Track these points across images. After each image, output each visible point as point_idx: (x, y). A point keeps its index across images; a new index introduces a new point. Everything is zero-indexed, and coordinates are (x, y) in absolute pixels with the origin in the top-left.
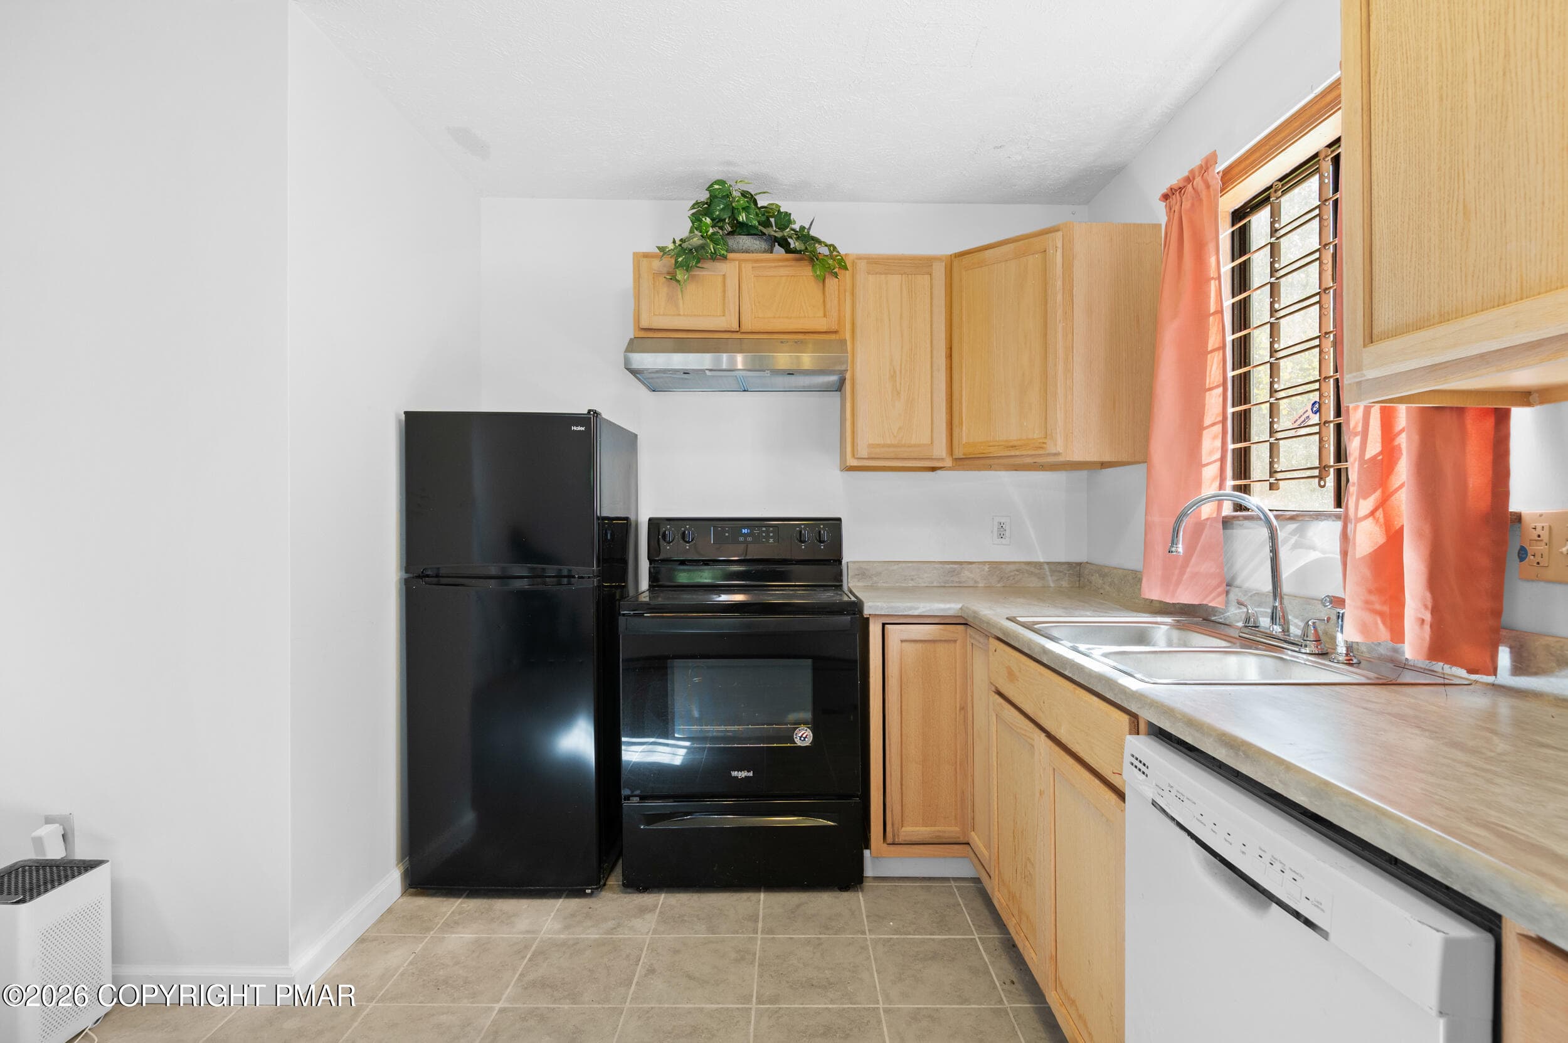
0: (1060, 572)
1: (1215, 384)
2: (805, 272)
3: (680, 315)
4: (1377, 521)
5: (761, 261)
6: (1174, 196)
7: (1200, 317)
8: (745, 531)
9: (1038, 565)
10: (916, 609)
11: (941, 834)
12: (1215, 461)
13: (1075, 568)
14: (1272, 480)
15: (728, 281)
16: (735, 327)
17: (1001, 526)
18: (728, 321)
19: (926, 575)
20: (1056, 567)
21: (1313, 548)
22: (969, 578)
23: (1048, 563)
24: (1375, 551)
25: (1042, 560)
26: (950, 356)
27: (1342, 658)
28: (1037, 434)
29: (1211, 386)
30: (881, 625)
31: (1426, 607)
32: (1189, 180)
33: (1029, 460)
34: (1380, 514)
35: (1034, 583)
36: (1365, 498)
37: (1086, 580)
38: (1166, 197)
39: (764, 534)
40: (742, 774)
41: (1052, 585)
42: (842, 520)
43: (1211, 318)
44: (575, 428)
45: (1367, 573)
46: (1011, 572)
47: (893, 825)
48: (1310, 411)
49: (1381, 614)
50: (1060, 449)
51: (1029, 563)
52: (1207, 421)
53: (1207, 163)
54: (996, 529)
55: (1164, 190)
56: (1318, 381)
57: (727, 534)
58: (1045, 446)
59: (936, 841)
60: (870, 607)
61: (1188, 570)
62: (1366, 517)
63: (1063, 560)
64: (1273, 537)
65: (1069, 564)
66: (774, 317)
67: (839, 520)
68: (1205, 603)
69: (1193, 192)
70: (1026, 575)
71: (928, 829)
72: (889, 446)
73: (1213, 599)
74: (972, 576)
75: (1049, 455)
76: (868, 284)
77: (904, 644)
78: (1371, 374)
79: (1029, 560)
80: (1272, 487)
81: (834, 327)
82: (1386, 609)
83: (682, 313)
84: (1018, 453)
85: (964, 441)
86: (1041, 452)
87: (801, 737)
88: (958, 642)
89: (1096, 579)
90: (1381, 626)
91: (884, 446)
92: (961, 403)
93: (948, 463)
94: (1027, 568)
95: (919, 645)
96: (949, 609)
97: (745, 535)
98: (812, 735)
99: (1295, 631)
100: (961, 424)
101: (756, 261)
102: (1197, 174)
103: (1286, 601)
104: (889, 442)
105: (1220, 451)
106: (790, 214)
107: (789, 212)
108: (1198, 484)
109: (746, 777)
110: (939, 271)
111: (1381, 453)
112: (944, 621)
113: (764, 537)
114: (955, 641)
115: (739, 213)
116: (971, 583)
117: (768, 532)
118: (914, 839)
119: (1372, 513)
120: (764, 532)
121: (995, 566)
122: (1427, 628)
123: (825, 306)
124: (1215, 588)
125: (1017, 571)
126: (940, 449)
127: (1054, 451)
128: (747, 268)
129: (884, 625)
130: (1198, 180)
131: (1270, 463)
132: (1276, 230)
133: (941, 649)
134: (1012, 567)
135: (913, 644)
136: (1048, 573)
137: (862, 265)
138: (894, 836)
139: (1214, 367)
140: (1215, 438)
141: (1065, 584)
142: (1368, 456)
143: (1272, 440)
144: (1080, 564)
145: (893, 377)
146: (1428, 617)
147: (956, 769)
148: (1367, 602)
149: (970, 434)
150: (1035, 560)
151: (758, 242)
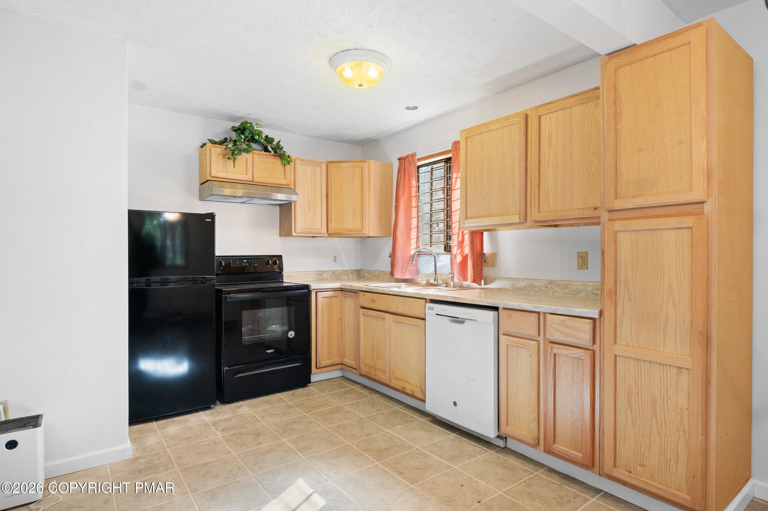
0: (353, 273)
1: (415, 217)
2: (278, 162)
3: (228, 172)
4: (461, 254)
5: (261, 154)
6: (402, 160)
7: (410, 197)
8: (245, 261)
9: (347, 271)
10: (327, 286)
11: (333, 362)
12: (415, 238)
13: (358, 271)
14: (431, 244)
15: (248, 161)
16: (251, 179)
17: (335, 257)
18: (248, 177)
19: (311, 276)
20: (352, 271)
21: (441, 262)
22: (325, 277)
23: (350, 270)
24: (461, 261)
25: (347, 269)
26: (327, 197)
27: (452, 286)
28: (359, 227)
29: (414, 217)
30: (315, 293)
31: (472, 272)
32: (407, 157)
33: (356, 235)
34: (461, 253)
35: (346, 277)
36: (459, 250)
37: (362, 276)
38: (399, 159)
39: (253, 262)
40: (270, 351)
41: (351, 278)
42: (283, 257)
43: (413, 198)
44: (207, 220)
45: (459, 266)
46: (339, 274)
47: (319, 362)
48: (436, 226)
49: (461, 275)
50: (367, 232)
51: (344, 271)
52: (412, 227)
53: (413, 155)
54: (333, 259)
55: (399, 157)
56: (444, 220)
57: (238, 262)
58: (362, 231)
59: (332, 365)
60: (313, 286)
61: (408, 269)
62: (459, 254)
63: (354, 269)
64: (435, 259)
65: (356, 270)
66: (266, 177)
67: (281, 256)
68: (413, 278)
69: (409, 161)
70: (343, 275)
71: (330, 361)
72: (307, 229)
73: (415, 277)
74: (326, 276)
75: (363, 234)
76: (300, 168)
77: (323, 298)
78: (467, 225)
79: (344, 269)
80: (431, 246)
81: (288, 183)
82: (462, 274)
83: (229, 172)
84: (353, 233)
85: (333, 228)
86: (361, 233)
87: (290, 335)
88: (339, 297)
89: (367, 275)
90: (461, 278)
91: (306, 228)
92: (332, 214)
93: (326, 235)
94: (343, 272)
95: (327, 299)
96: (337, 285)
97: (245, 263)
98: (294, 333)
99: (440, 282)
100: (331, 221)
101: (259, 154)
102: (410, 156)
103: (438, 275)
104: (307, 227)
105: (416, 236)
106: (274, 139)
107: (274, 138)
108: (410, 245)
109: (271, 352)
110: (324, 166)
111: (462, 240)
112: (335, 290)
113: (253, 263)
114: (338, 296)
115: (255, 135)
116: (326, 278)
117: (254, 261)
118: (326, 365)
119: (460, 253)
120: (253, 261)
121: (333, 272)
122: (473, 276)
123: (285, 175)
124: (415, 274)
125: (340, 273)
126: (324, 230)
127: (365, 233)
128: (256, 156)
129: (316, 292)
130: (410, 158)
131: (430, 240)
132: (432, 179)
133: (334, 299)
134: (339, 272)
135: (325, 299)
136: (350, 274)
137: (298, 161)
138: (319, 365)
139: (414, 212)
140: (415, 232)
141: (355, 277)
142: (459, 241)
143: (431, 234)
144: (359, 270)
145: (308, 203)
146: (473, 274)
147: (338, 340)
148: (459, 273)
149: (334, 226)
150: (345, 269)
151: (258, 146)
